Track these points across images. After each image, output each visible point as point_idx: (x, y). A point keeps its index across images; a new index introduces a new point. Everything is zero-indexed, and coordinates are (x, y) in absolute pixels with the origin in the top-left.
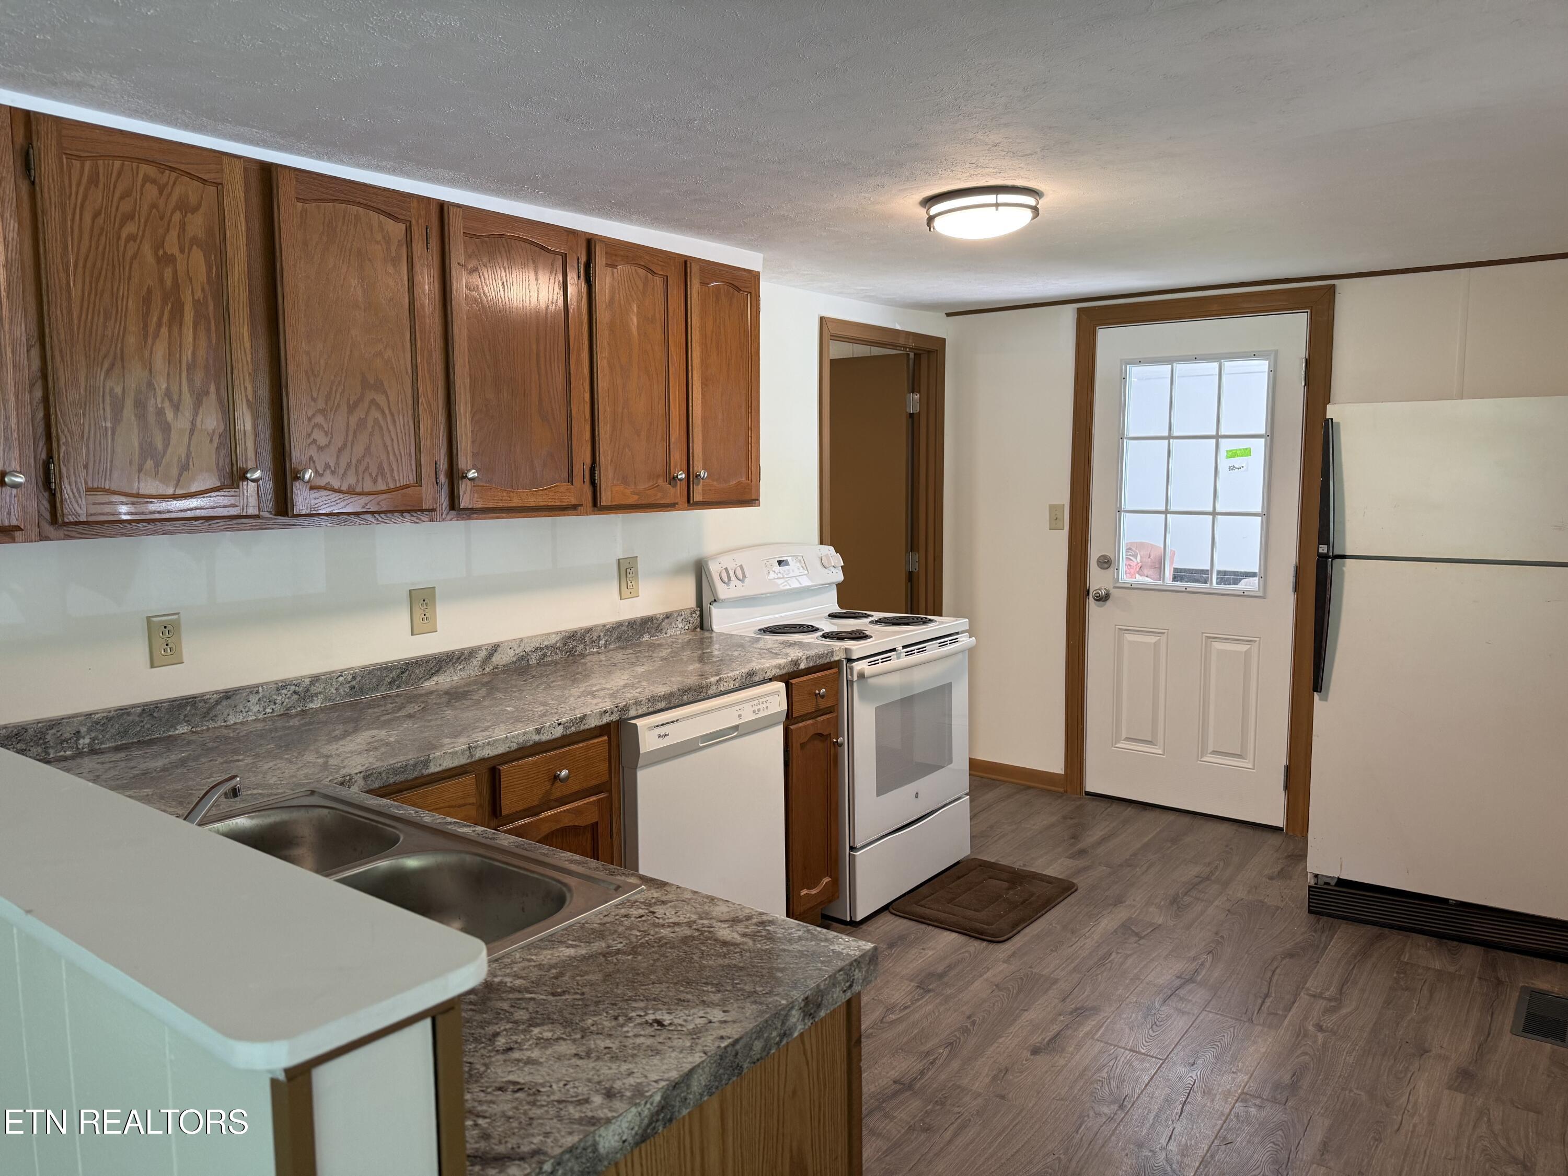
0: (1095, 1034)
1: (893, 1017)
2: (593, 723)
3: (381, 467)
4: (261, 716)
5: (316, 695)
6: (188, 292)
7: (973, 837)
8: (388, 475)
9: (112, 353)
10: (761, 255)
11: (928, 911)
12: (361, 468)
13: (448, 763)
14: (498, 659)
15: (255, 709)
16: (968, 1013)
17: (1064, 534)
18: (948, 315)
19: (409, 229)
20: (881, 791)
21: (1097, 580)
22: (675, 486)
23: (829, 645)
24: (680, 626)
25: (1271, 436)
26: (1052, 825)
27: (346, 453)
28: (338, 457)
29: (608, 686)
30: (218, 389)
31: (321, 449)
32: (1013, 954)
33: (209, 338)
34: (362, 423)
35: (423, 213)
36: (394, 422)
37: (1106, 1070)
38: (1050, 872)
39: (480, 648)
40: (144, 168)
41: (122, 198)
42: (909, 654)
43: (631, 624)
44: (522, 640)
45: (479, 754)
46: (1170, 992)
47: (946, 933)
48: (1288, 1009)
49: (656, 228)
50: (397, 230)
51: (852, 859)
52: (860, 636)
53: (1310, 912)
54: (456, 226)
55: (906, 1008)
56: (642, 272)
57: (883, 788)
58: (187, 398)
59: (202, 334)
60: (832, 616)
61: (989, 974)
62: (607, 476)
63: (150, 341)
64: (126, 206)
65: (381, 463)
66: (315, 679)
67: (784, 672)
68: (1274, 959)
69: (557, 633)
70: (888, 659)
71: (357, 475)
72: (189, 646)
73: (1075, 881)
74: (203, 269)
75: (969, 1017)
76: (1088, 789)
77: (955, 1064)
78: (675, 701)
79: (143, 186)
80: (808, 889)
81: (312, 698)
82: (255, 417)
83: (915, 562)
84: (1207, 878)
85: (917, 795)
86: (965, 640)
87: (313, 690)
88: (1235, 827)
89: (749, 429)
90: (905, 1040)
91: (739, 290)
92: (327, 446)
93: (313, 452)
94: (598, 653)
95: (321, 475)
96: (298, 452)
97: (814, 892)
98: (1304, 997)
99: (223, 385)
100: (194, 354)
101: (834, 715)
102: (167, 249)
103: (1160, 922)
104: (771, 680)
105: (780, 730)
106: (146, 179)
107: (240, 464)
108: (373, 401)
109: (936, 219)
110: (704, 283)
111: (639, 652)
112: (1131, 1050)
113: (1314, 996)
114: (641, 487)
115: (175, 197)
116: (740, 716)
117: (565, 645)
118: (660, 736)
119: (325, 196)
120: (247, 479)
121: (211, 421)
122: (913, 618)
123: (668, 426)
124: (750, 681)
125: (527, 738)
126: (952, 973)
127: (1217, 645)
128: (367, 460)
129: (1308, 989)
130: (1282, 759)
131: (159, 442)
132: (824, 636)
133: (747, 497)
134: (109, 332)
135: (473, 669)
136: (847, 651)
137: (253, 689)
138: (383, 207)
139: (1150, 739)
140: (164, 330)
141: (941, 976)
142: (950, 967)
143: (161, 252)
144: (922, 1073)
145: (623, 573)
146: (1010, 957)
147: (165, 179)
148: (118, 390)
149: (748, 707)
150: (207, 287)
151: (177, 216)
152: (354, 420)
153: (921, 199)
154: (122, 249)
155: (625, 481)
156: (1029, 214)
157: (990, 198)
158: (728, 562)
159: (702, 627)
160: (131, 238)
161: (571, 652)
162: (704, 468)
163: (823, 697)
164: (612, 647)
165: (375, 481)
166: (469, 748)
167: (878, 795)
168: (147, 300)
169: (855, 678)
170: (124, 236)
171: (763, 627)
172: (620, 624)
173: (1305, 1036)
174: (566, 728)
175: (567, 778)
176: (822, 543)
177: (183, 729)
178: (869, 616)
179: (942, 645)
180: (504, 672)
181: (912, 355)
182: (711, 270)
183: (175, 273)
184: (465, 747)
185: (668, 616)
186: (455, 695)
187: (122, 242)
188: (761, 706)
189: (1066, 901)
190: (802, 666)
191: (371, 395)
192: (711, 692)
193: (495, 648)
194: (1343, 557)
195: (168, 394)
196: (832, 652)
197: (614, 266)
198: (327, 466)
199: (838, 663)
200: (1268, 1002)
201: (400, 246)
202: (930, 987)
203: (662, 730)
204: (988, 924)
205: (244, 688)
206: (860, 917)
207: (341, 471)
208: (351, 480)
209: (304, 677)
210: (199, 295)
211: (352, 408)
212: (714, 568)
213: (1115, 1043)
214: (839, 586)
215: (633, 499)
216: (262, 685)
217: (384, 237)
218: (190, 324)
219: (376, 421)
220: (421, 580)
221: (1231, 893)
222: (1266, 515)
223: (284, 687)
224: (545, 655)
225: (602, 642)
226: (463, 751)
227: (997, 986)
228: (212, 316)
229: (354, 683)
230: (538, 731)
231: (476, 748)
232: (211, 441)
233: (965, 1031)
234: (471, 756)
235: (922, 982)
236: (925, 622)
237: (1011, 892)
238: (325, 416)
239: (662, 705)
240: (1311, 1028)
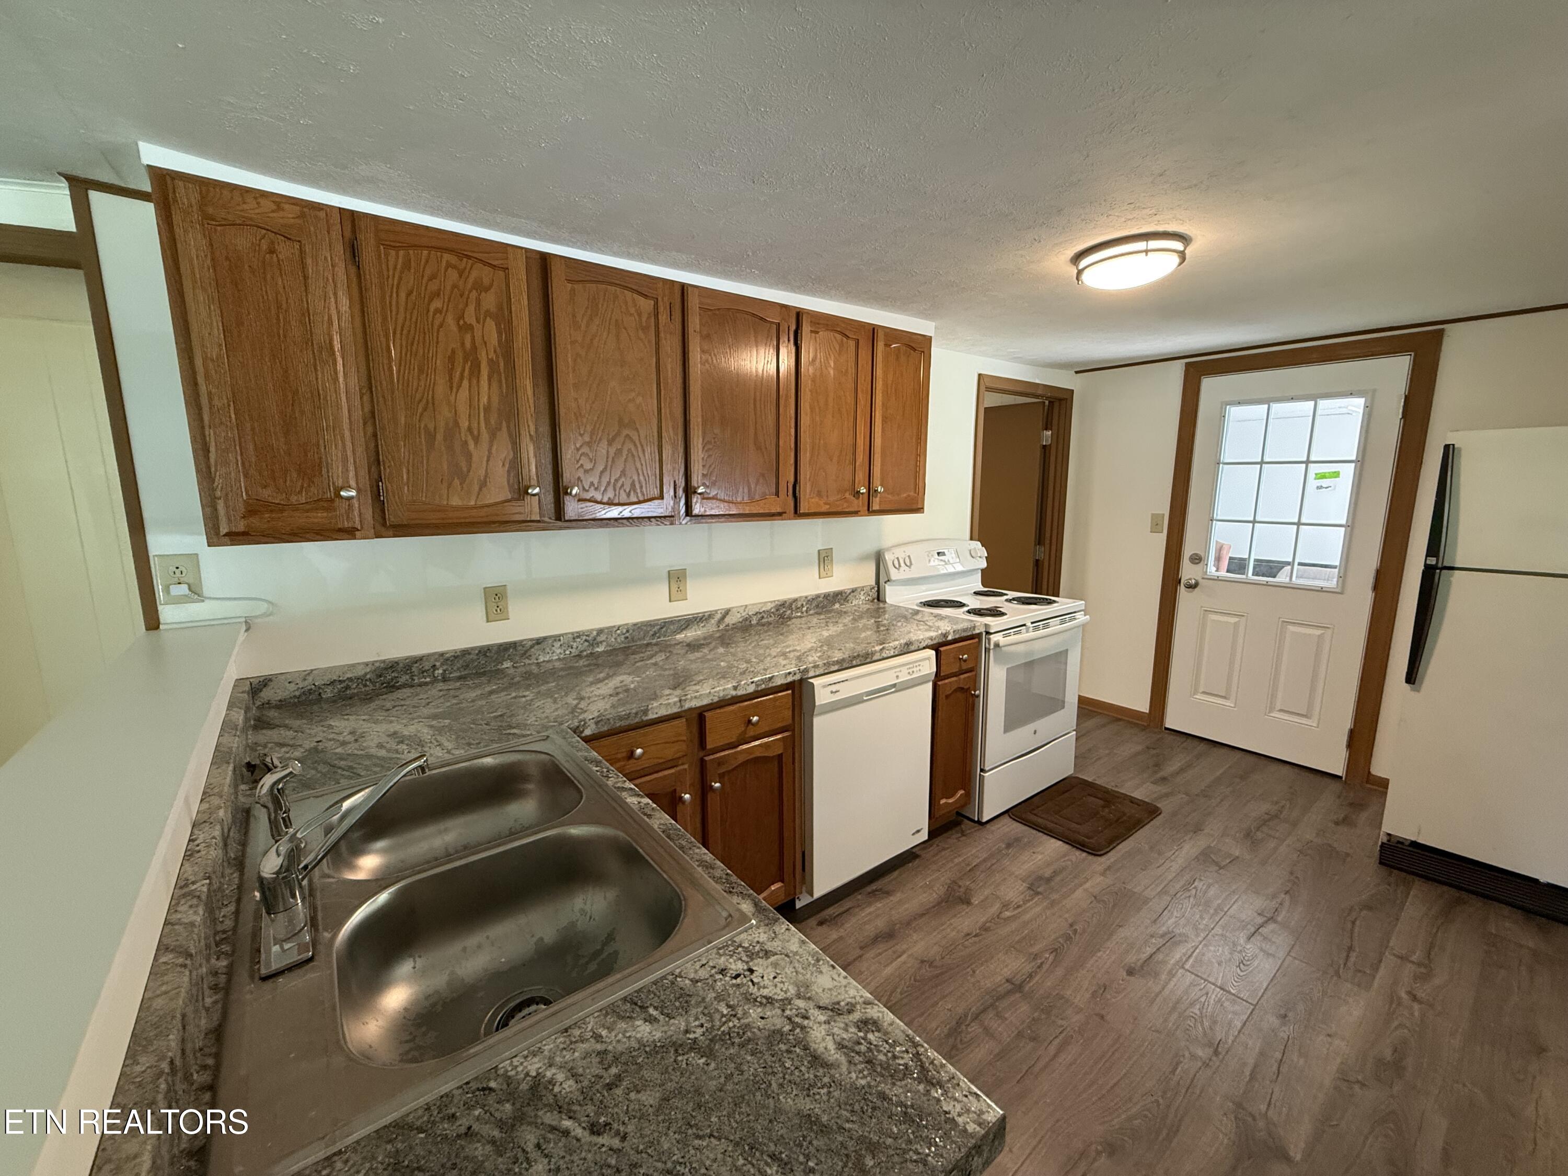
0: (1184, 963)
1: (1008, 914)
2: (779, 682)
3: (633, 485)
4: (562, 656)
5: (601, 642)
6: (484, 353)
7: (1076, 757)
8: (639, 491)
9: (424, 401)
10: (934, 324)
11: (1040, 820)
12: (619, 485)
13: (663, 712)
14: (729, 620)
15: (558, 651)
16: (1070, 921)
17: (1164, 536)
18: (1077, 372)
19: (656, 303)
20: (1007, 729)
21: (1188, 572)
22: (858, 498)
23: (972, 621)
24: (863, 598)
25: (1361, 462)
26: (1138, 754)
27: (607, 473)
28: (600, 477)
29: (798, 648)
30: (508, 427)
31: (586, 471)
32: (1109, 868)
33: (500, 387)
34: (619, 452)
35: (667, 292)
36: (644, 451)
37: (1198, 1007)
38: (1137, 794)
39: (716, 611)
40: (446, 257)
41: (430, 279)
42: (1036, 629)
43: (826, 596)
44: (746, 606)
45: (687, 706)
46: (1253, 930)
47: (1053, 840)
48: (1376, 968)
49: (851, 303)
50: (646, 305)
51: (982, 778)
52: (995, 612)
53: (1381, 863)
54: (694, 303)
55: (1019, 907)
56: (839, 336)
57: (1010, 725)
58: (485, 436)
59: (495, 385)
60: (976, 593)
61: (1087, 885)
62: (806, 490)
63: (454, 390)
64: (433, 286)
65: (634, 481)
66: (600, 631)
67: (935, 642)
68: (1351, 909)
69: (771, 602)
70: (1019, 633)
71: (615, 490)
72: (514, 607)
73: (1159, 805)
74: (495, 335)
75: (1071, 925)
76: (1167, 726)
77: (1060, 972)
78: (845, 665)
79: (446, 270)
80: (947, 798)
81: (598, 644)
82: (537, 448)
83: (1041, 553)
84: (1276, 816)
85: (1035, 732)
86: (1081, 618)
87: (599, 639)
88: (1297, 770)
89: (918, 455)
90: (1017, 938)
91: (915, 350)
92: (592, 469)
93: (580, 473)
94: (800, 617)
95: (587, 491)
96: (568, 474)
97: (950, 801)
98: (1389, 959)
99: (512, 425)
100: (489, 397)
101: (973, 673)
102: (466, 320)
103: (1237, 854)
104: (924, 648)
105: (929, 686)
106: (449, 265)
107: (525, 483)
108: (627, 436)
109: (1086, 271)
110: (887, 345)
111: (829, 618)
112: (1222, 989)
113: (1401, 958)
114: (831, 499)
115: (471, 280)
116: (897, 677)
117: (777, 610)
118: (832, 692)
119: (589, 278)
120: (528, 493)
121: (503, 451)
122: (1040, 599)
123: (854, 453)
124: (907, 649)
125: (725, 693)
126: (1058, 879)
127: (1292, 628)
128: (623, 479)
129: (1392, 949)
130: (1347, 723)
131: (463, 465)
132: (969, 612)
133: (914, 507)
134: (422, 383)
135: (710, 627)
136: (986, 625)
137: (557, 638)
138: (634, 287)
139: (1223, 694)
140: (465, 383)
141: (1049, 880)
142: (1055, 873)
143: (461, 322)
144: (1030, 976)
145: (822, 560)
146: (1106, 870)
147: (463, 265)
148: (431, 426)
149: (905, 670)
150: (498, 350)
151: (474, 294)
152: (612, 451)
153: (1072, 254)
154: (430, 319)
155: (819, 494)
156: (1175, 259)
157: (1141, 245)
158: (900, 553)
159: (878, 600)
160: (438, 311)
161: (782, 616)
162: (882, 485)
163: (965, 661)
164: (811, 612)
165: (628, 495)
166: (680, 701)
167: (1006, 731)
168: (452, 359)
169: (992, 647)
170: (432, 310)
171: (923, 600)
172: (818, 596)
173: (1399, 1004)
174: (757, 686)
175: (758, 721)
176: (971, 539)
177: (507, 664)
178: (1003, 595)
179: (1062, 622)
180: (733, 629)
181: (1047, 402)
182: (893, 335)
183: (473, 338)
184: (676, 699)
185: (853, 591)
186: (693, 646)
187: (431, 313)
188: (915, 669)
189: (1152, 823)
190: (950, 638)
191: (625, 432)
192: (875, 658)
193: (727, 612)
194: (1452, 568)
195: (470, 429)
196: (974, 628)
197: (817, 332)
198: (592, 484)
199: (979, 635)
200: (1353, 955)
201: (649, 318)
202: (1039, 890)
203: (834, 688)
204: (1088, 838)
205: (550, 637)
206: (985, 820)
207: (603, 489)
208: (610, 494)
209: (593, 630)
210: (492, 355)
211: (610, 443)
212: (889, 557)
213: (1205, 976)
214: (982, 570)
215: (825, 508)
216: (562, 635)
217: (637, 311)
218: (486, 377)
219: (629, 450)
220: (677, 564)
221: (1299, 832)
222: (1351, 527)
223: (578, 637)
224: (763, 617)
225: (805, 609)
226: (675, 703)
227: (1095, 897)
228: (502, 371)
229: (627, 635)
230: (735, 688)
231: (685, 700)
232: (503, 465)
233: (1068, 938)
234: (681, 706)
235: (1032, 884)
236: (1050, 602)
237: (1107, 810)
238: (590, 447)
239: (836, 668)
240: (1403, 995)
